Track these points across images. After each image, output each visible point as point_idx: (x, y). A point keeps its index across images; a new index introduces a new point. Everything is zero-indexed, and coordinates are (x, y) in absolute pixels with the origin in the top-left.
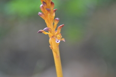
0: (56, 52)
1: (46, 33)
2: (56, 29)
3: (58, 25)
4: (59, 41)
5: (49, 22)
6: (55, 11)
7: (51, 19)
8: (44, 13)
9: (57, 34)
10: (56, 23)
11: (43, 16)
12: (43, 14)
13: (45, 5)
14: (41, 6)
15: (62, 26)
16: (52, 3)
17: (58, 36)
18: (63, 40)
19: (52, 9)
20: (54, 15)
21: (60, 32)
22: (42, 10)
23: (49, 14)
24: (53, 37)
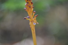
0: (33, 30)
1: (28, 19)
2: (34, 17)
3: (35, 15)
4: (35, 24)
5: (30, 13)
6: (33, 7)
7: (31, 11)
8: (28, 8)
11: (27, 10)
13: (28, 3)
14: (26, 4)
15: (37, 16)
16: (32, 3)
17: (35, 21)
20: (33, 9)
21: (35, 19)
23: (30, 9)
24: (32, 21)
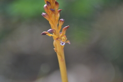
1: (50, 35)
2: (61, 31)
3: (63, 26)
7: (55, 20)
9: (62, 36)
10: (61, 24)
11: (47, 16)
12: (47, 14)
13: (49, 5)
14: (45, 5)
15: (67, 28)
16: (56, 3)
17: (63, 38)
18: (68, 42)
19: (57, 9)
20: (59, 15)
21: (64, 34)
22: (46, 10)
23: (53, 15)
24: (57, 39)
